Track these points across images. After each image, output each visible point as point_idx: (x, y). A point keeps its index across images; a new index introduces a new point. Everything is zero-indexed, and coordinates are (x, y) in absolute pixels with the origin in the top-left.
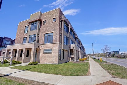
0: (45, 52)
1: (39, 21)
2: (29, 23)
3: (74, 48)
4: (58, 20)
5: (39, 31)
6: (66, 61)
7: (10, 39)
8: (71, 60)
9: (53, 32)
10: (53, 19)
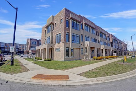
0: (57, 50)
1: (51, 24)
2: (46, 27)
3: (88, 45)
4: (63, 21)
5: (52, 33)
6: (78, 59)
7: (36, 39)
8: (85, 58)
9: (61, 32)
10: (61, 20)
